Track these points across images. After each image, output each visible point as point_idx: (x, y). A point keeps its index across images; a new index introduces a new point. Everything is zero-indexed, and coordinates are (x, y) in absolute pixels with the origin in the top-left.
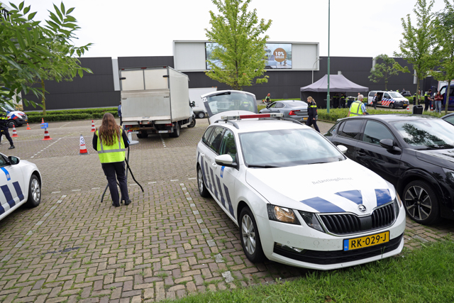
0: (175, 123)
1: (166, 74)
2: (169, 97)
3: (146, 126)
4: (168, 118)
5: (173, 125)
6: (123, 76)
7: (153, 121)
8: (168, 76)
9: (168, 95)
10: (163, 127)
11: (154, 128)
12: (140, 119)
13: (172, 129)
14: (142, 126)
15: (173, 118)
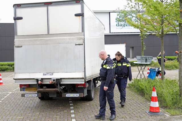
0: (89, 82)
1: (80, 12)
2: (83, 44)
3: (48, 86)
4: (81, 75)
5: (87, 85)
6: (18, 15)
7: (59, 80)
8: (81, 15)
9: (81, 42)
10: (73, 88)
11: (59, 89)
12: (40, 76)
13: (86, 91)
14: (42, 86)
15: (87, 75)
